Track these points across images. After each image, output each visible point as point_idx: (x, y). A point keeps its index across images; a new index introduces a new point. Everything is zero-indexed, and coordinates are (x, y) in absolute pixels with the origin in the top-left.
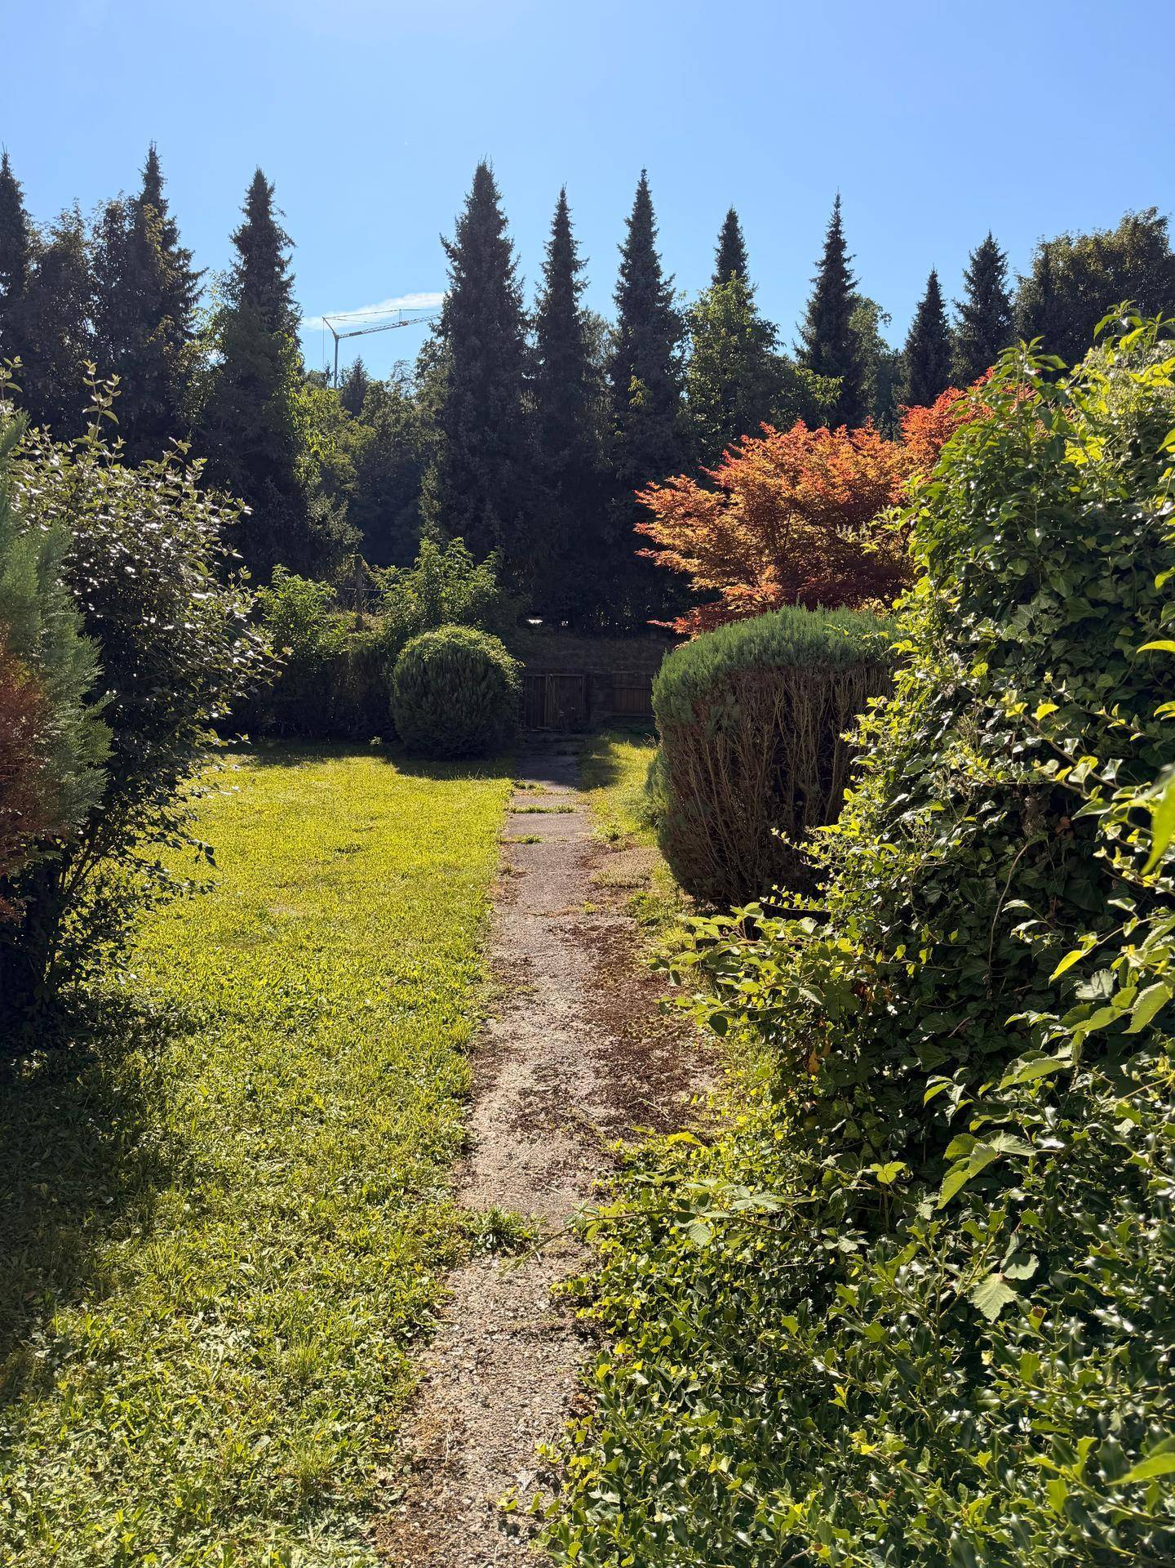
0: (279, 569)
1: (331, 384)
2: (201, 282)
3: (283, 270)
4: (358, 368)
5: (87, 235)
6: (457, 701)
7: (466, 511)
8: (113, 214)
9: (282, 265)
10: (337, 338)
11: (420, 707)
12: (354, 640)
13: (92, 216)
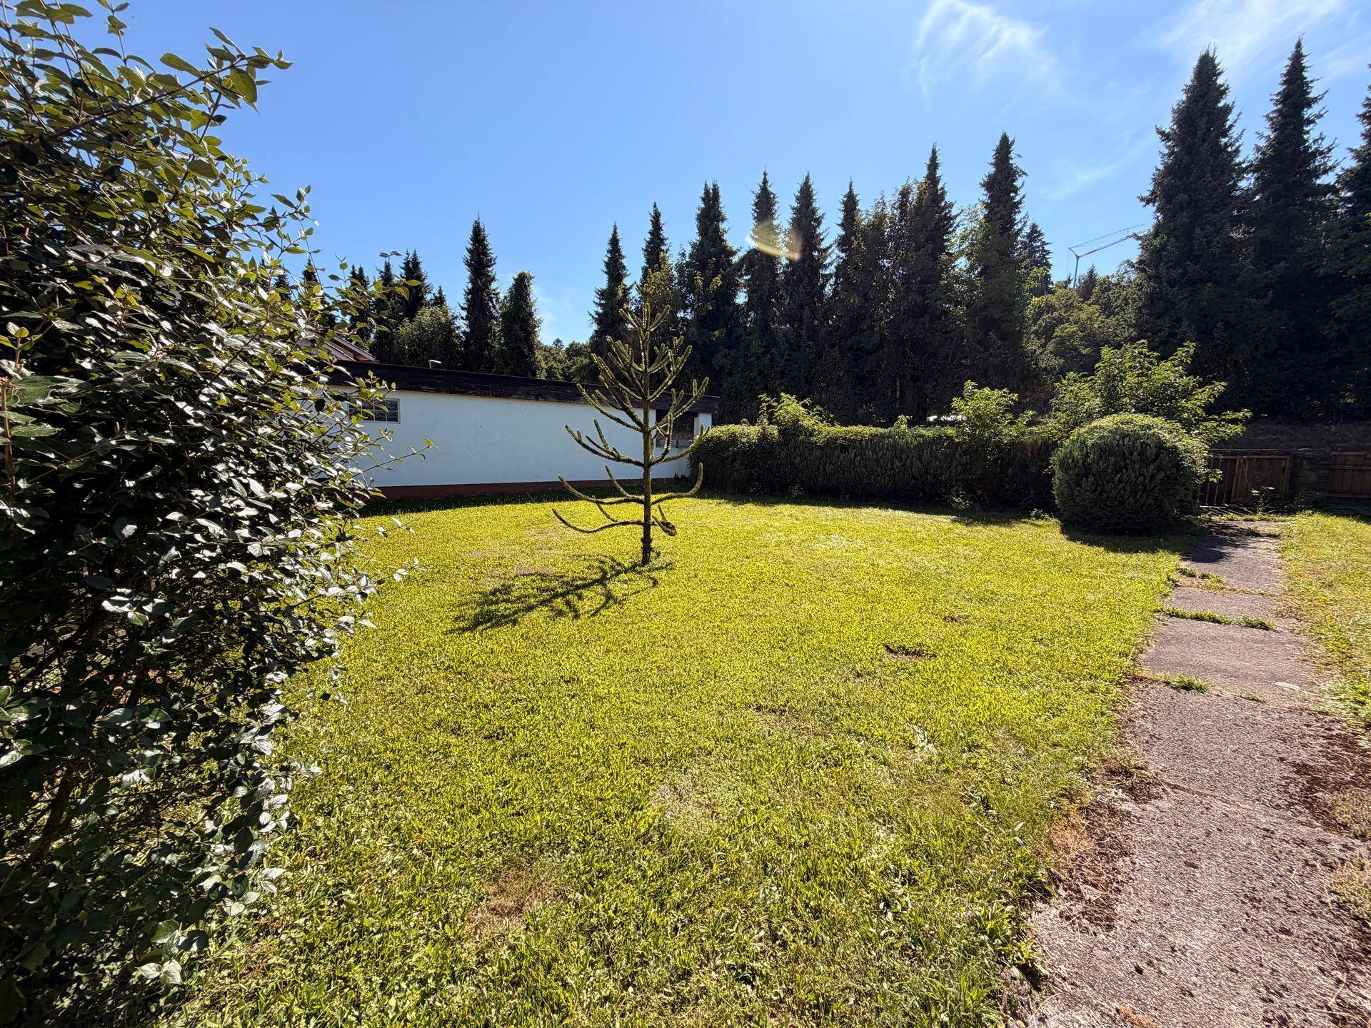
0: (969, 385)
1: (1071, 286)
2: (958, 219)
3: (1016, 193)
4: (1091, 272)
5: (888, 211)
6: (1120, 481)
7: (1161, 330)
8: (905, 194)
9: (1015, 190)
10: (1078, 257)
11: (1080, 485)
12: (1031, 433)
13: (892, 198)
